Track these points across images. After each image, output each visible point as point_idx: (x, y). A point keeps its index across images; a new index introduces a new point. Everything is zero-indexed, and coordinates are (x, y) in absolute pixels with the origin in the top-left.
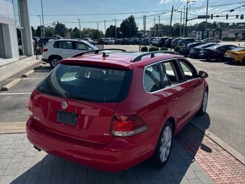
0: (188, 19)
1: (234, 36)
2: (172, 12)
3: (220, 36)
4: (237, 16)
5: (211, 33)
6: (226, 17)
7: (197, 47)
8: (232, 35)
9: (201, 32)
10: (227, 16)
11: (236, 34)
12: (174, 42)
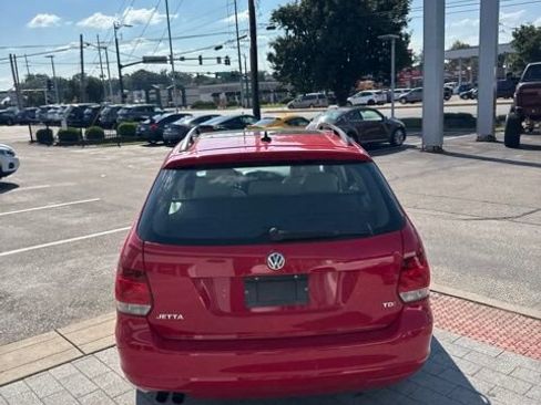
0: (123, 64)
1: (211, 99)
2: (82, 47)
3: (184, 100)
4: (219, 59)
5: (164, 93)
6: (198, 61)
7: (176, 123)
8: (206, 98)
9: (143, 93)
10: (200, 59)
11: (216, 95)
12: (108, 115)
